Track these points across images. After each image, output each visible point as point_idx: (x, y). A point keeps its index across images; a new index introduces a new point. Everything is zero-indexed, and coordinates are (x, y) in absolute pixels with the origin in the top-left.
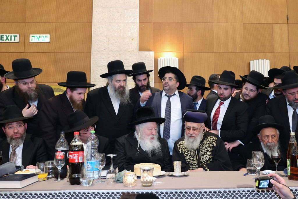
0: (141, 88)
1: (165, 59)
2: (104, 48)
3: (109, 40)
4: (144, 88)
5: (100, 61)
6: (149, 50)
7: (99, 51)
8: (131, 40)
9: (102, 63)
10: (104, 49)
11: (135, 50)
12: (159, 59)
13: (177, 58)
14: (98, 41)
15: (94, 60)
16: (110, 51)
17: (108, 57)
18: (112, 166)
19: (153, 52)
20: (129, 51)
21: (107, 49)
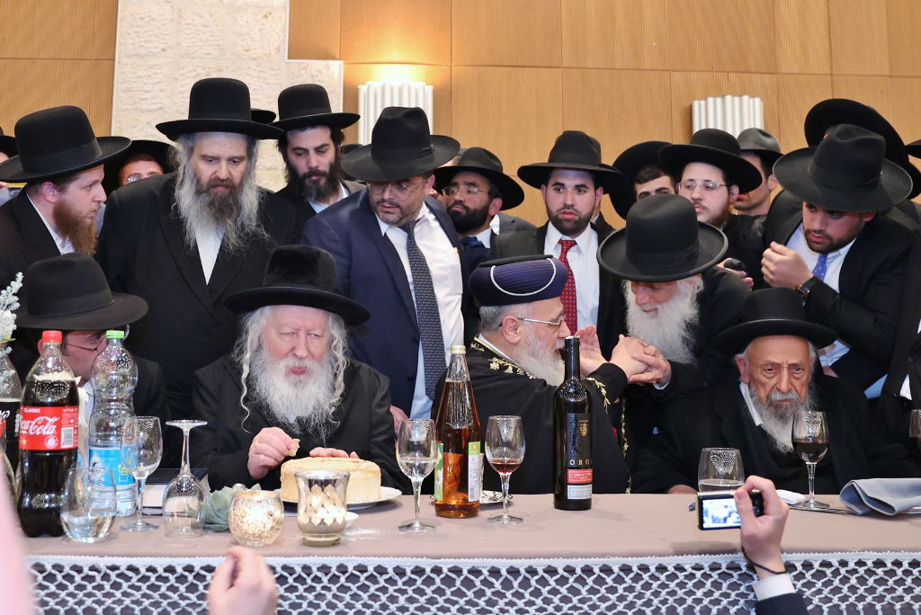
0: (307, 182)
1: (383, 89)
2: (163, 46)
3: (181, 17)
4: (316, 182)
5: (146, 92)
6: (327, 56)
7: (142, 57)
8: (260, 16)
9: (153, 101)
10: (163, 50)
11: (273, 52)
12: (363, 89)
13: (427, 84)
14: (142, 19)
15: (123, 87)
16: (182, 57)
17: (176, 79)
18: (186, 468)
19: (342, 62)
20: (254, 59)
21: (170, 47)
